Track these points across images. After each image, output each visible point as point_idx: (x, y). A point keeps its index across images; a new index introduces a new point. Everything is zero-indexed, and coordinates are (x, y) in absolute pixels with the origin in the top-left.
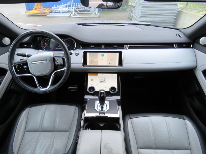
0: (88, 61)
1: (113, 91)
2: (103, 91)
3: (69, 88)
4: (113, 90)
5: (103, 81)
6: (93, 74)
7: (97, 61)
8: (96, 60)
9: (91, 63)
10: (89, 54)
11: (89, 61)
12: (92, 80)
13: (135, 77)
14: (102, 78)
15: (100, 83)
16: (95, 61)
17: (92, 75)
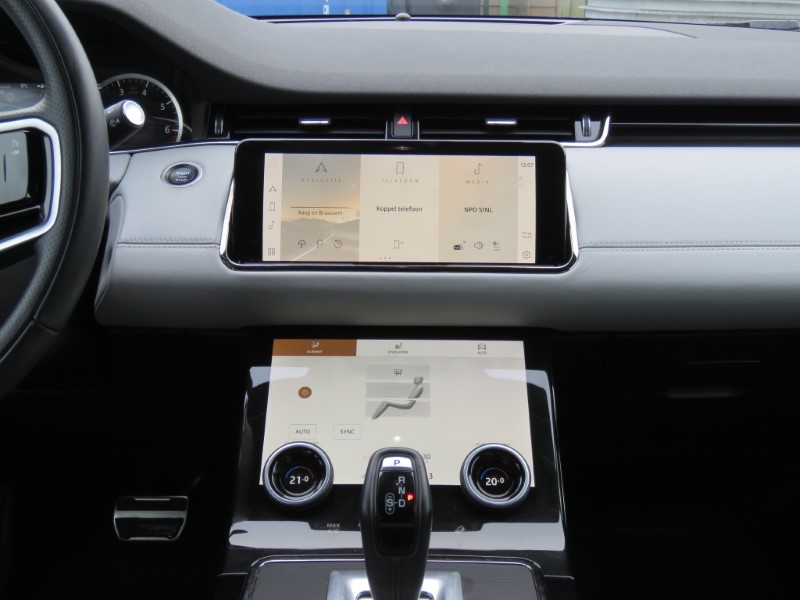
0: (278, 227)
1: (491, 490)
2: (405, 463)
3: (117, 515)
4: (492, 481)
5: (405, 401)
6: (316, 344)
7: (354, 226)
8: (339, 220)
9: (302, 243)
10: (285, 165)
11: (284, 224)
12: (305, 393)
13: (674, 395)
14: (398, 373)
15: (377, 416)
16: (337, 227)
17: (302, 352)
